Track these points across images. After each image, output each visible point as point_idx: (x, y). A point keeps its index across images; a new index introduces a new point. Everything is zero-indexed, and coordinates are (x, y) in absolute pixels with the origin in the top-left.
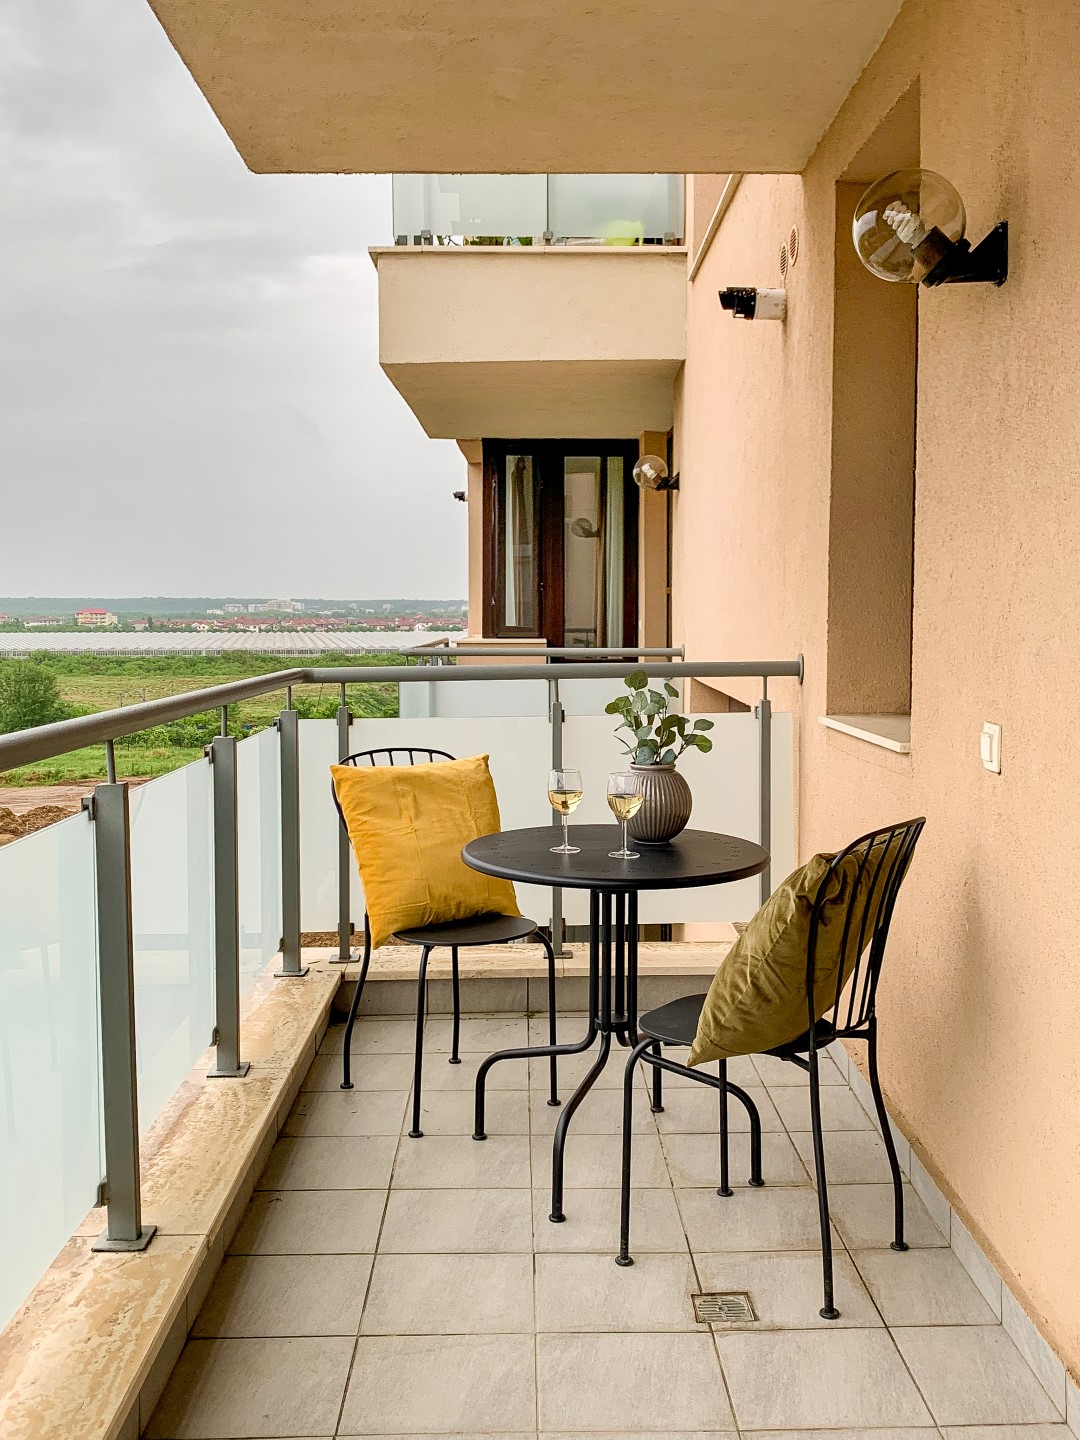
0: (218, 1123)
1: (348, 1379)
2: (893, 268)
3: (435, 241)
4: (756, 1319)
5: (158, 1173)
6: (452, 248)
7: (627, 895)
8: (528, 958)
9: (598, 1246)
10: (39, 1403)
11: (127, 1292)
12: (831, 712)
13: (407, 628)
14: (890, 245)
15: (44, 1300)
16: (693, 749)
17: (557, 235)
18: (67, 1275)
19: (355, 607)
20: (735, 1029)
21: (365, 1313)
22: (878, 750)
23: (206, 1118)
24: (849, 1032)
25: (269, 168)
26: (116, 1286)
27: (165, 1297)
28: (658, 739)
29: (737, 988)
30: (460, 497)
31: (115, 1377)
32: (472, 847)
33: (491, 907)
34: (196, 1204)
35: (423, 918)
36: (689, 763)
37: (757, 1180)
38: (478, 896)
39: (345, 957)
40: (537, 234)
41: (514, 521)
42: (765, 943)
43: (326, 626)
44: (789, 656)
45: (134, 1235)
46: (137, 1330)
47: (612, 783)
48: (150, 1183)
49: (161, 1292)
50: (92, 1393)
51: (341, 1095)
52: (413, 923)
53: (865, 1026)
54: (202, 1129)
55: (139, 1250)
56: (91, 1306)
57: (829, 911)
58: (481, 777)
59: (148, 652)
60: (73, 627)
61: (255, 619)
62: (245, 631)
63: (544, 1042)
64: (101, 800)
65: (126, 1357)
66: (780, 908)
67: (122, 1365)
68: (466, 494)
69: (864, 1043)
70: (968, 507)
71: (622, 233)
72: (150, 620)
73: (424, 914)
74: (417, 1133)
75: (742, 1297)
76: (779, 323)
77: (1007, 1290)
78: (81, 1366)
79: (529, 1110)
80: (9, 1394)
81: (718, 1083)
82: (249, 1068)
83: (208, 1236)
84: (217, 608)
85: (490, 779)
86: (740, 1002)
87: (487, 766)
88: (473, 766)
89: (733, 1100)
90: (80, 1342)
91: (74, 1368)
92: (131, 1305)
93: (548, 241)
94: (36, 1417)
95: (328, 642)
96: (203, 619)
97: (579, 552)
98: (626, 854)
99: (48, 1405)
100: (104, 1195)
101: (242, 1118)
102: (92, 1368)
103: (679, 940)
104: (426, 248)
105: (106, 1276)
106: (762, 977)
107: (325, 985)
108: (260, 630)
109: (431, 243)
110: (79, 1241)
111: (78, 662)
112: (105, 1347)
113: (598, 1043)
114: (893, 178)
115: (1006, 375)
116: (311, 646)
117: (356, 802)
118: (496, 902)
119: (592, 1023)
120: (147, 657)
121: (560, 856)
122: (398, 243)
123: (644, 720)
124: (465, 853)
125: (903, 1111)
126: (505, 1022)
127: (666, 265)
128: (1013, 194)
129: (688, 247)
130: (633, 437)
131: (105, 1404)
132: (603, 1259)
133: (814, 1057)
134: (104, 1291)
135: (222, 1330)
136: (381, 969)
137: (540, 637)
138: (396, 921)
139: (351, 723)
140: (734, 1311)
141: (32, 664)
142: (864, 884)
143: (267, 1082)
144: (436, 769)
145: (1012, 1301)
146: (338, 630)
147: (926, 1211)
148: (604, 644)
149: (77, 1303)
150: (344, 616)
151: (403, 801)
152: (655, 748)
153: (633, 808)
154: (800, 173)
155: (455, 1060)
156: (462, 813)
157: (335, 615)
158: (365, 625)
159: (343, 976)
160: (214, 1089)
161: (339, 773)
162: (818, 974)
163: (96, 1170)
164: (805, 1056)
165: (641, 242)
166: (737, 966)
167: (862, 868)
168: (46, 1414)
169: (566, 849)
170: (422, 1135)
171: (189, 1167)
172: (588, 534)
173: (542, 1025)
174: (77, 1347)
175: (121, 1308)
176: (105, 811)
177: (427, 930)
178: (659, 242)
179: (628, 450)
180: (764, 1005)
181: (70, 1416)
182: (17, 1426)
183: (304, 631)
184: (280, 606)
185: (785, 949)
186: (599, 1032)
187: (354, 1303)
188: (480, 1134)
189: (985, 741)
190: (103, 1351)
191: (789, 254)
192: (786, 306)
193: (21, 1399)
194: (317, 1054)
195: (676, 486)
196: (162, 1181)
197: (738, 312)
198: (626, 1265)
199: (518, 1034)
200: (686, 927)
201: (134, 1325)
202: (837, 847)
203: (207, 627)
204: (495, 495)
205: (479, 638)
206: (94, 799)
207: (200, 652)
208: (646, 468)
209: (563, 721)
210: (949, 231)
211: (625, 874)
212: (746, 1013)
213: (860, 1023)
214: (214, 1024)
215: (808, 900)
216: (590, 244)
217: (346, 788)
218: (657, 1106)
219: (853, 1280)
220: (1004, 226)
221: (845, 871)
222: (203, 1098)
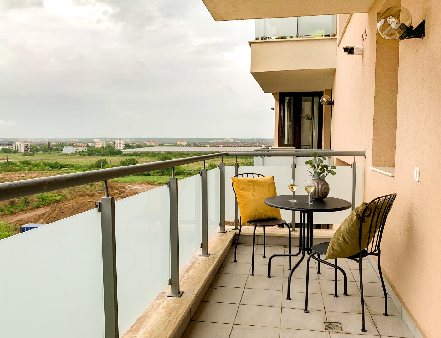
0: (201, 267)
1: (230, 334)
2: (390, 36)
3: (267, 39)
4: (342, 330)
5: (185, 279)
6: (271, 40)
7: (310, 214)
8: (284, 231)
9: (299, 307)
10: (152, 331)
11: (175, 307)
12: (373, 166)
13: (260, 146)
14: (388, 29)
15: (154, 307)
16: (330, 174)
17: (300, 35)
18: (161, 301)
19: (246, 140)
20: (338, 251)
21: (236, 319)
22: (385, 176)
23: (198, 266)
24: (371, 254)
25: (220, 20)
26: (173, 305)
27: (184, 309)
28: (320, 172)
29: (339, 239)
30: (273, 109)
31: (170, 327)
32: (267, 199)
33: (273, 216)
34: (194, 287)
35: (255, 218)
36: (329, 178)
37: (346, 294)
38: (270, 213)
39: (236, 228)
40: (294, 35)
41: (288, 115)
42: (347, 227)
43: (239, 145)
44: (362, 150)
45: (177, 293)
46: (177, 316)
47: (306, 183)
48: (183, 281)
49: (183, 307)
50: (165, 330)
51: (234, 263)
52: (252, 219)
53: (377, 252)
54: (197, 269)
55: (179, 297)
56: (166, 309)
57: (366, 219)
58: (272, 181)
59: (194, 152)
60: (176, 145)
61: (221, 144)
62: (218, 147)
63: (288, 253)
64: (171, 182)
65: (173, 322)
66: (351, 217)
67: (172, 324)
68: (275, 108)
69: (377, 257)
70: (412, 104)
71: (318, 34)
72: (195, 144)
73: (255, 217)
74: (253, 274)
75: (339, 324)
76: (361, 55)
77: (417, 329)
78: (162, 324)
79: (283, 271)
80: (145, 328)
81: (335, 266)
82: (210, 254)
83: (196, 295)
84: (212, 140)
85: (274, 182)
86: (340, 243)
87: (273, 179)
88: (269, 179)
89: (338, 271)
90: (163, 317)
91: (161, 323)
92: (176, 310)
93: (297, 37)
94: (151, 334)
95: (240, 150)
96: (208, 143)
97: (306, 124)
98: (309, 202)
99: (154, 332)
100: (170, 283)
101: (207, 266)
102: (165, 324)
103: (331, 229)
104: (264, 40)
105: (170, 303)
106: (346, 236)
107: (231, 235)
108: (222, 146)
109: (266, 39)
110: (164, 293)
111: (177, 154)
112: (169, 319)
113: (301, 255)
114: (390, 9)
115: (424, 65)
116: (235, 151)
117: (238, 187)
118: (275, 215)
119: (300, 248)
120: (194, 153)
121: (291, 202)
122: (256, 40)
123: (317, 167)
124: (265, 201)
125: (390, 278)
126: (278, 248)
127: (331, 42)
128: (427, 11)
129: (337, 37)
130: (322, 91)
131: (167, 333)
132: (300, 310)
133: (361, 260)
134: (169, 306)
135: (199, 319)
136: (245, 232)
137: (294, 147)
138: (247, 218)
139: (238, 167)
140: (336, 328)
141: (166, 155)
142: (377, 212)
143: (214, 258)
144: (259, 179)
145: (418, 332)
146: (242, 146)
147: (395, 306)
148: (312, 149)
149: (163, 308)
150: (244, 143)
151: (250, 187)
152: (319, 174)
153: (312, 190)
154: (368, 12)
155: (264, 257)
156: (266, 191)
157: (241, 143)
158: (249, 145)
159: (236, 233)
160: (201, 259)
161: (234, 179)
162: (363, 236)
163: (168, 276)
164: (358, 259)
165: (324, 36)
166: (339, 233)
167: (376, 207)
168: (153, 334)
169: (293, 201)
170: (254, 275)
171: (193, 278)
172: (309, 119)
173: (287, 249)
174: (162, 319)
175: (173, 310)
176: (172, 185)
177: (256, 221)
178: (329, 36)
179: (320, 94)
180: (346, 244)
181: (159, 335)
182: (146, 336)
183: (233, 147)
184: (227, 140)
185: (353, 229)
186: (302, 251)
187: (233, 316)
188: (269, 276)
189: (415, 172)
190: (168, 320)
191: (364, 36)
192: (363, 51)
193: (147, 330)
194: (228, 253)
195: (333, 104)
196: (186, 281)
197: (349, 53)
198: (307, 313)
199: (281, 251)
200: (333, 225)
201: (176, 315)
202: (368, 201)
203: (209, 146)
204: (282, 108)
205: (277, 147)
206: (169, 182)
207: (207, 152)
208: (324, 99)
209: (296, 167)
210: (407, 24)
211: (309, 207)
212: (341, 246)
213: (375, 251)
214: (201, 242)
215: (359, 215)
216: (309, 37)
217: (235, 183)
218: (319, 272)
219: (371, 322)
220: (424, 21)
221: (371, 208)
222: (198, 261)
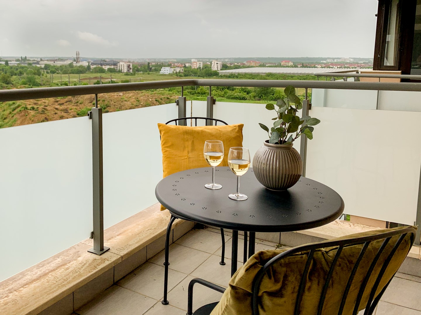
57: (267, 301)
60: (280, 66)
61: (336, 64)
72: (303, 64)
74: (165, 302)
84: (324, 60)
87: (242, 129)
108: (338, 68)
137: (399, 70)
169: (214, 186)
203: (320, 66)
204: (383, 13)
205: (371, 70)
